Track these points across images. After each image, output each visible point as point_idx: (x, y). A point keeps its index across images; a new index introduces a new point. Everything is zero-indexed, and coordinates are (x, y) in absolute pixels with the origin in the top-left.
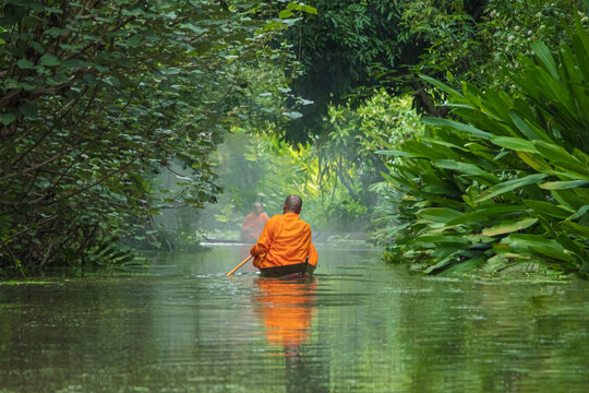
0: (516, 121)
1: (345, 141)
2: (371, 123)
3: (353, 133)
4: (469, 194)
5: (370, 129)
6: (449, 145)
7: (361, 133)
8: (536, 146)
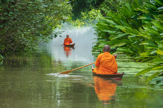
0: (121, 21)
1: (86, 19)
2: (92, 15)
3: (87, 17)
4: (110, 37)
5: (91, 16)
6: (107, 25)
7: (89, 17)
8: (125, 28)
